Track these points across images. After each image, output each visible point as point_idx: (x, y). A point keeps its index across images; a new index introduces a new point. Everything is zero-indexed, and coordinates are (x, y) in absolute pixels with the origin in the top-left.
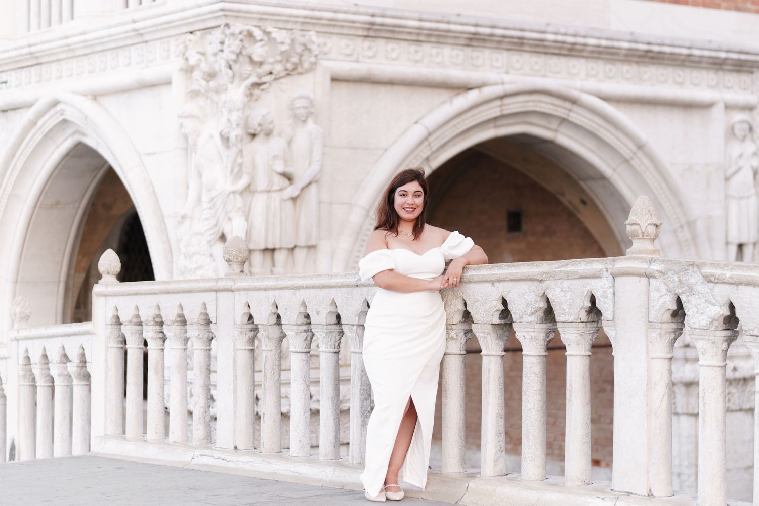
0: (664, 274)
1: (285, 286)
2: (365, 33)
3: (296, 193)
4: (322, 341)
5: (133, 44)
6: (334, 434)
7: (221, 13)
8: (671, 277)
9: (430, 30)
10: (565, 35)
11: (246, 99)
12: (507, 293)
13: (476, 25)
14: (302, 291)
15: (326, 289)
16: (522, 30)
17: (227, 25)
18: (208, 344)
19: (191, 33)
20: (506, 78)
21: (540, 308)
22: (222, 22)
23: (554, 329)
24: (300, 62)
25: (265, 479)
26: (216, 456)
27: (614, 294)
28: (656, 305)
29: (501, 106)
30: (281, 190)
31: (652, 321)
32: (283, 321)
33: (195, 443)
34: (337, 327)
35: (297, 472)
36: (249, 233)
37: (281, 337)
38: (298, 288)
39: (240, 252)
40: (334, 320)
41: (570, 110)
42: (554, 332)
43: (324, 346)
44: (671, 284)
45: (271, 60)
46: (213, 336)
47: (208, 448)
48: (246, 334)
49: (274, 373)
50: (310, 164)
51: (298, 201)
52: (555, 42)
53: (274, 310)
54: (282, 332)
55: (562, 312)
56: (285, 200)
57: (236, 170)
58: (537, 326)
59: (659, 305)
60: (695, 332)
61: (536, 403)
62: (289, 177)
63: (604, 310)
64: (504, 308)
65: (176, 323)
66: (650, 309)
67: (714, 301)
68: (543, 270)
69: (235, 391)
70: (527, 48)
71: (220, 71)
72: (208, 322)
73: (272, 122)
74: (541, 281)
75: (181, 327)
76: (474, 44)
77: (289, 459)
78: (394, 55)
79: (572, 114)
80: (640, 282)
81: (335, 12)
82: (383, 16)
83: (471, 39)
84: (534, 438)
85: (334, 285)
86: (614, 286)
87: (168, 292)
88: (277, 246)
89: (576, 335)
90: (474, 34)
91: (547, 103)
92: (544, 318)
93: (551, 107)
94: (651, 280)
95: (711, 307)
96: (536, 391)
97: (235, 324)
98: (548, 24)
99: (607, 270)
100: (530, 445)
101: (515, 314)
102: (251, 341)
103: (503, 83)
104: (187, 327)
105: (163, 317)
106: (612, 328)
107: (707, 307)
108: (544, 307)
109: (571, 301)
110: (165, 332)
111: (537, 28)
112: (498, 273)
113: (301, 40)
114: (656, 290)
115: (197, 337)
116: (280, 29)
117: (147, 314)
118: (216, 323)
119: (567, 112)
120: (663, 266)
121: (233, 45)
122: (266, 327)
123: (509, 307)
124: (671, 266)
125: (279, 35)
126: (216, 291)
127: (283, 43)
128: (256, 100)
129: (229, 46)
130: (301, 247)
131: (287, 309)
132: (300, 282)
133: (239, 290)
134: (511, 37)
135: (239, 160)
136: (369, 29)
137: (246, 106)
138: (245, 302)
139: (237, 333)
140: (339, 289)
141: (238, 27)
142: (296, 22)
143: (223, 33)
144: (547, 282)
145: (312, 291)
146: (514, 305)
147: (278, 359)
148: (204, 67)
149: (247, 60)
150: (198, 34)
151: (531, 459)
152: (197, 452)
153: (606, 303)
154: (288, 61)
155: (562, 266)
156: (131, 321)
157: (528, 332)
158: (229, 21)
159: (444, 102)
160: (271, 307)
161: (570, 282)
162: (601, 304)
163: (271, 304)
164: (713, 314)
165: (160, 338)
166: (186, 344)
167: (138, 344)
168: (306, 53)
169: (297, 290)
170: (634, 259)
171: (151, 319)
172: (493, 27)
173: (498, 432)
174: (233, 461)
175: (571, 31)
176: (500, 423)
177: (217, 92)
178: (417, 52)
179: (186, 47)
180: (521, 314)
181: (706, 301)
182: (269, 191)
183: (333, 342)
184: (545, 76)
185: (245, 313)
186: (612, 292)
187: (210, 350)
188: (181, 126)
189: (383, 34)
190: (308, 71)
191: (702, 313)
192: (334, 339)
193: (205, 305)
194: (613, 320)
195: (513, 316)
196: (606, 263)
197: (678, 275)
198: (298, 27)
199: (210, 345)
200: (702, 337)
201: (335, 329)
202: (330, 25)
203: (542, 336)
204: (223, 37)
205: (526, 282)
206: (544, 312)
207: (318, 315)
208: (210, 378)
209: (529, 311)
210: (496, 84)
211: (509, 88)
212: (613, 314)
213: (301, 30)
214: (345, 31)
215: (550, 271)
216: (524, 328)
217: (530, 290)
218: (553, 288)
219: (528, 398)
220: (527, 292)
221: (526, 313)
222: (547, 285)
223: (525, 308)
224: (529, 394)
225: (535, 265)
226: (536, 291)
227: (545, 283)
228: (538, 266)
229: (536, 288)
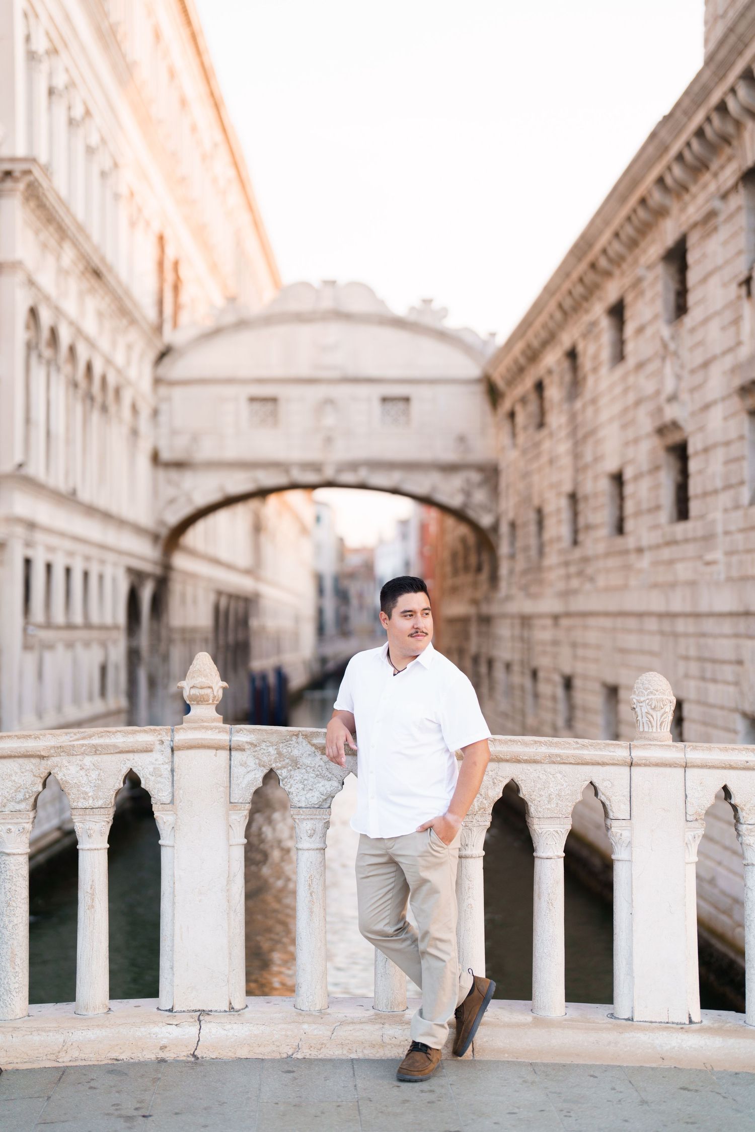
0: (256, 746)
8: (264, 750)
27: (172, 771)
28: (241, 783)
31: (236, 801)
44: (264, 757)
55: (82, 796)
59: (245, 782)
60: (301, 812)
63: (156, 791)
66: (233, 786)
67: (330, 776)
68: (51, 744)
74: (42, 757)
80: (216, 755)
84: (22, 961)
86: (172, 762)
89: (104, 824)
94: (233, 753)
95: (323, 782)
99: (162, 742)
100: (17, 972)
106: (168, 812)
107: (319, 782)
109: (100, 782)
114: (241, 765)
120: (253, 736)
124: (266, 737)
144: (55, 760)
153: (159, 782)
155: (83, 738)
161: (96, 758)
162: (151, 783)
164: (329, 790)
170: (207, 728)
180: (5, 801)
181: (317, 776)
186: (169, 769)
191: (311, 790)
194: (172, 802)
196: (160, 734)
197: (276, 747)
200: (312, 817)
212: (171, 795)
215: (63, 744)
216: (11, 819)
217: (23, 770)
218: (66, 766)
219: (14, 910)
220: (16, 773)
221: (13, 800)
222: (55, 762)
223: (12, 793)
224: (15, 905)
225: (33, 737)
226: (34, 771)
227: (51, 760)
228: (38, 739)
229: (33, 767)
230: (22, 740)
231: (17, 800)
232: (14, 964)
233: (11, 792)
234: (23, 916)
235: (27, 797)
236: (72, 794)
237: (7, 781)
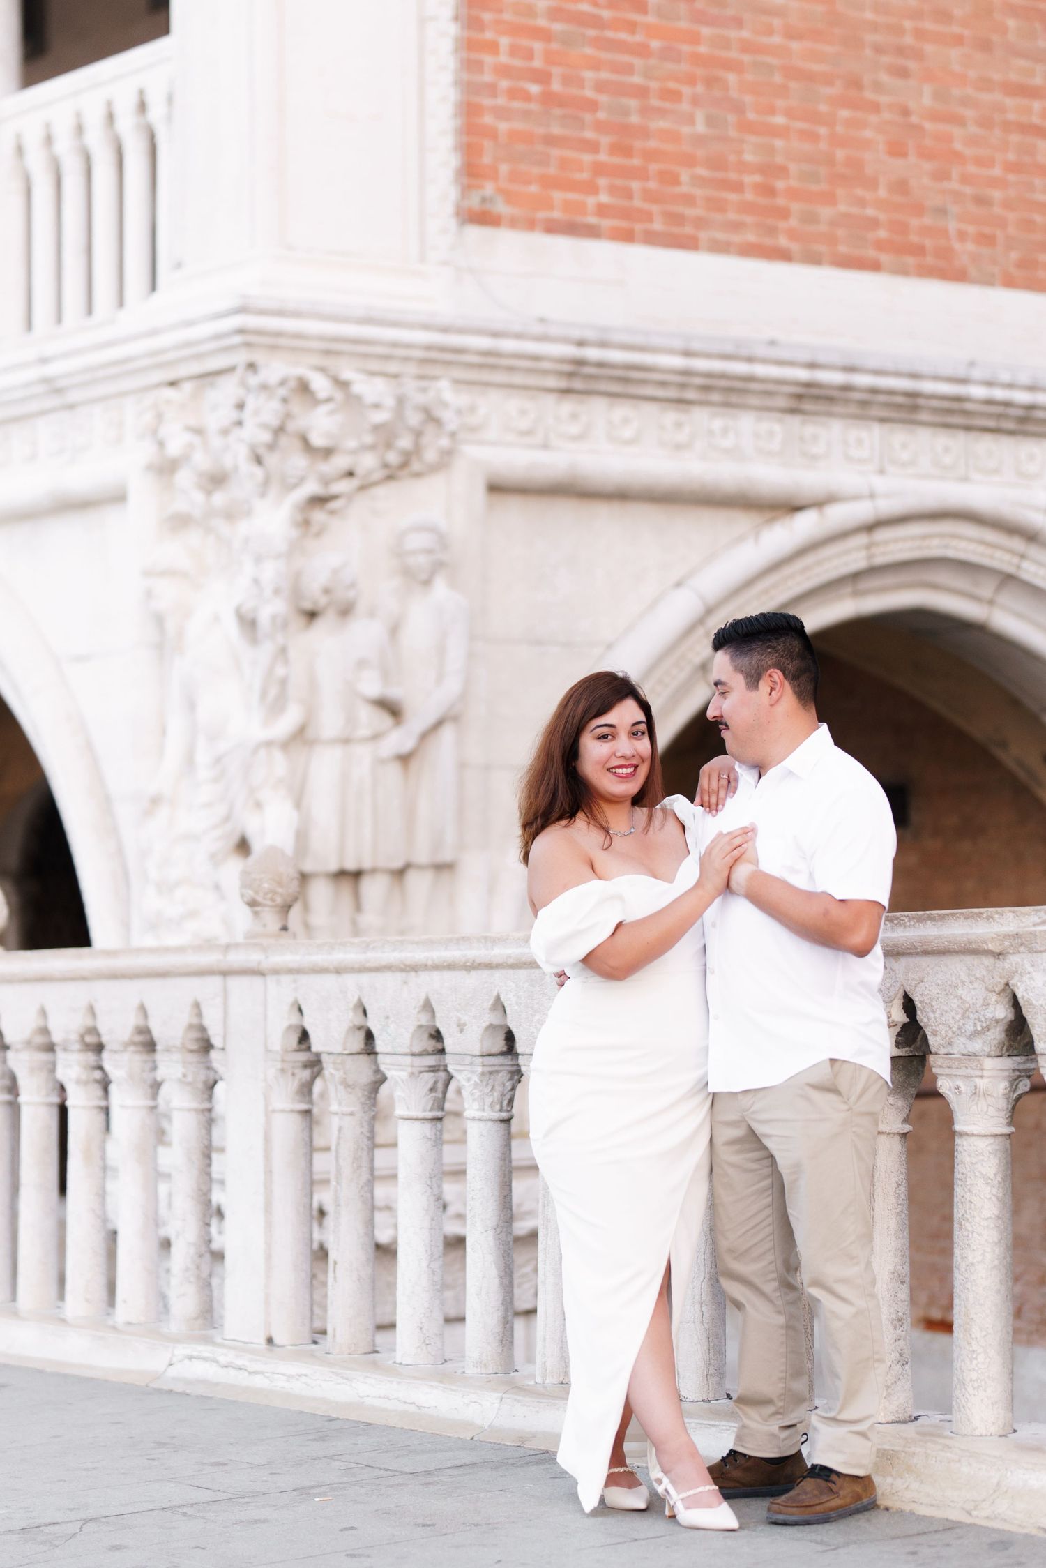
1: (384, 963)
2: (563, 384)
3: (408, 745)
4: (472, 1094)
5: (43, 413)
6: (500, 1313)
7: (237, 339)
9: (709, 375)
10: (1010, 386)
11: (294, 533)
12: (914, 983)
13: (812, 366)
14: (424, 977)
15: (480, 972)
16: (914, 376)
17: (252, 366)
18: (206, 1096)
19: (173, 384)
20: (879, 483)
21: (997, 1021)
22: (241, 358)
23: (1030, 1070)
24: (417, 450)
25: (338, 1419)
26: (222, 1360)
29: (868, 547)
30: (376, 737)
32: (380, 1046)
33: (175, 1325)
34: (506, 1060)
35: (413, 1403)
36: (302, 837)
37: (376, 1082)
38: (415, 968)
39: (280, 884)
40: (500, 1045)
41: (1023, 556)
42: (1029, 1077)
43: (476, 1105)
45: (352, 444)
46: (217, 1078)
47: (207, 1340)
48: (293, 1074)
49: (359, 1167)
50: (440, 678)
51: (414, 765)
52: (989, 402)
53: (359, 1020)
54: (378, 1071)
56: (382, 762)
57: (273, 692)
58: (989, 1063)
61: (988, 1249)
62: (392, 709)
64: (908, 1020)
65: (132, 1048)
68: (1005, 929)
69: (268, 1208)
70: (924, 416)
71: (236, 469)
72: (206, 1046)
73: (353, 585)
74: (998, 955)
75: (145, 1057)
76: (807, 406)
77: (394, 1371)
78: (628, 433)
79: (1026, 565)
81: (496, 334)
82: (603, 344)
83: (799, 397)
84: (984, 1333)
85: (501, 961)
87: (115, 976)
88: (367, 864)
90: (808, 385)
91: (971, 540)
92: (1006, 1043)
93: (981, 549)
96: (987, 1219)
97: (268, 1051)
98: (972, 364)
100: (974, 1351)
101: (934, 1034)
102: (305, 1090)
103: (872, 496)
104: (159, 1056)
105: (102, 1029)
108: (1005, 1017)
110: (107, 1067)
111: (948, 371)
112: (894, 935)
113: (420, 399)
115: (180, 1081)
116: (373, 374)
117: (65, 1027)
118: (223, 1049)
119: (1016, 560)
121: (265, 410)
122: (339, 1059)
123: (921, 1017)
125: (369, 388)
126: (225, 973)
127: (377, 406)
128: (318, 534)
129: (257, 412)
130: (420, 867)
131: (387, 1018)
132: (419, 955)
133: (276, 972)
134: (891, 392)
135: (280, 671)
136: (571, 375)
137: (295, 549)
138: (290, 1000)
139: (272, 1072)
140: (511, 971)
141: (276, 369)
142: (406, 359)
143: (243, 384)
144: (1014, 959)
145: (447, 975)
146: (934, 1012)
147: (368, 1135)
148: (201, 460)
149: (297, 444)
150: (188, 387)
151: (976, 1385)
152: (182, 1350)
154: (389, 445)
156: (28, 1044)
157: (967, 1077)
158: (258, 357)
159: (741, 539)
160: (351, 1014)
163: (351, 1005)
165: (97, 1081)
166: (154, 1096)
167: (48, 1095)
168: (430, 430)
169: (413, 974)
171: (74, 1037)
172: (851, 369)
173: (894, 1316)
174: (262, 1373)
175: (1024, 379)
176: (899, 1295)
177: (231, 515)
178: (679, 425)
179: (159, 417)
180: (950, 1034)
182: (346, 741)
183: (496, 1094)
184: (965, 479)
185: (290, 1027)
187: (210, 1110)
188: (149, 594)
189: (603, 386)
190: (435, 468)
192: (498, 1089)
193: (197, 1005)
195: (931, 1040)
198: (412, 369)
199: (210, 1098)
201: (501, 1065)
202: (481, 366)
203: (1002, 1086)
204: (241, 392)
205: (962, 957)
206: (1007, 1031)
207: (461, 1031)
208: (209, 1174)
209: (970, 1028)
210: (856, 498)
211: (887, 506)
213: (421, 377)
214: (518, 379)
215: (1020, 931)
216: (957, 1068)
217: (972, 978)
218: (1029, 973)
219: (968, 1236)
220: (963, 983)
221: (962, 1032)
222: (1014, 965)
223: (959, 1021)
224: (970, 1229)
225: (985, 916)
226: (986, 979)
227: (1008, 961)
228: (991, 919)
229: (985, 973)
230: (969, 922)
231: (968, 1034)
232: (969, 1336)
233: (957, 1019)
234: (984, 1251)
235: (979, 1028)
236: (1036, 1026)
237: (952, 997)
